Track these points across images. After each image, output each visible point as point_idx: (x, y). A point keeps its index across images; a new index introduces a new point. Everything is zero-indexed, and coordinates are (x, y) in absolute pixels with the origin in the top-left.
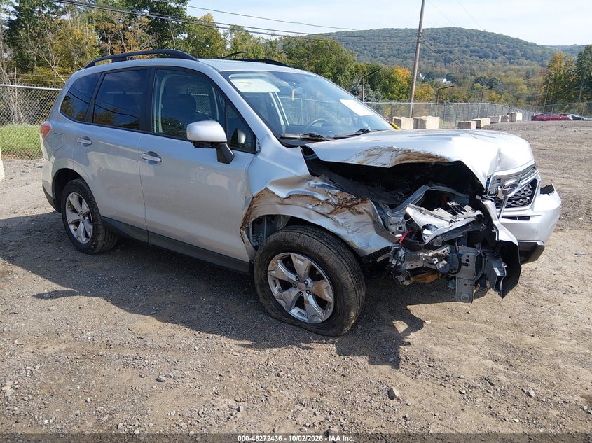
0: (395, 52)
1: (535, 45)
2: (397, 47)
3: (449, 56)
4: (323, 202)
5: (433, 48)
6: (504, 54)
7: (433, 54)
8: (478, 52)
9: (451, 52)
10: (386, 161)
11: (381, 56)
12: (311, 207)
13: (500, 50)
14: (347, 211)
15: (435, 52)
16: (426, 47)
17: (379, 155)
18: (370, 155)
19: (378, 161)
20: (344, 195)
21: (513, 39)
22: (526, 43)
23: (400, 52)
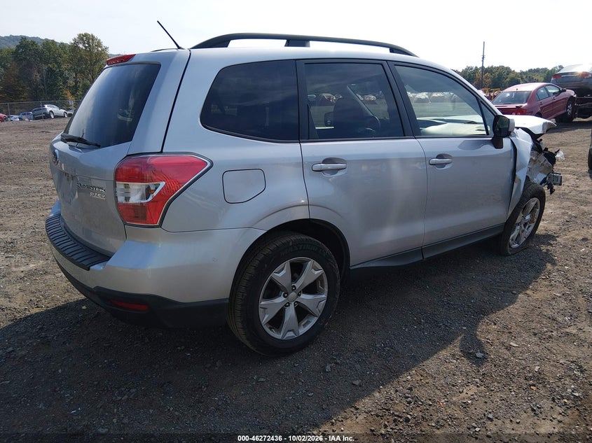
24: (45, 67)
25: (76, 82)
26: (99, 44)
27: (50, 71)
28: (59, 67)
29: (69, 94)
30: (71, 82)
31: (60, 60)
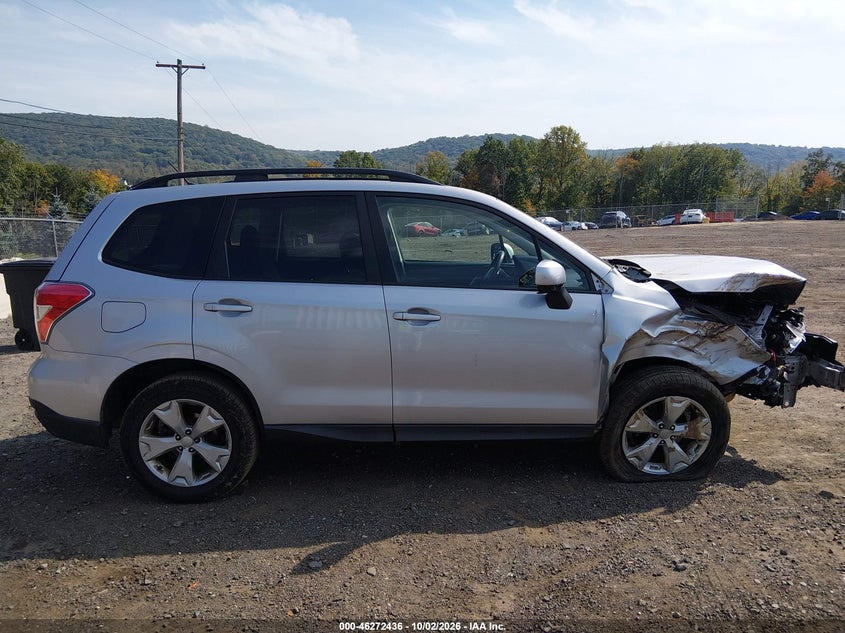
0: (79, 149)
1: (273, 148)
2: (81, 141)
3: (162, 157)
4: (693, 335)
5: (138, 146)
6: (237, 158)
7: (139, 153)
8: (203, 155)
9: (164, 152)
10: (748, 287)
11: (55, 153)
12: (675, 343)
13: (231, 153)
14: (709, 341)
15: (141, 151)
16: (125, 144)
17: (743, 281)
18: (735, 282)
19: (742, 287)
20: (711, 324)
21: (245, 139)
22: (262, 146)
23: (86, 149)
24: (507, 171)
25: (541, 189)
26: (576, 138)
27: (512, 174)
28: (523, 170)
29: (529, 204)
30: (535, 188)
31: (525, 162)
